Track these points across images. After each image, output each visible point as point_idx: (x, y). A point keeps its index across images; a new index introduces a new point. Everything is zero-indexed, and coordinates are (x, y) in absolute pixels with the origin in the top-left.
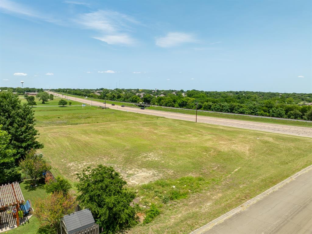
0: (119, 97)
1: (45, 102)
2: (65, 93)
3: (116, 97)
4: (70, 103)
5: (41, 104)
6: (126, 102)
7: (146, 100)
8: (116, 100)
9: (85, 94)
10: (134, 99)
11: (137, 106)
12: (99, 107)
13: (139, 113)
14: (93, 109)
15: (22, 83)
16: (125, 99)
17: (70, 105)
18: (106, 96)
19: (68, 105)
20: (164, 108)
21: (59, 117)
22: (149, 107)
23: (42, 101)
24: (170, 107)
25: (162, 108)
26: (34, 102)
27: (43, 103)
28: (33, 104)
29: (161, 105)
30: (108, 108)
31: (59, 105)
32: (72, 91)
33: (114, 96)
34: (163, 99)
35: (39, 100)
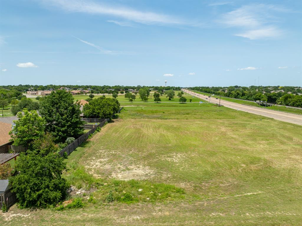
0: (243, 95)
1: (171, 99)
2: (198, 91)
3: (240, 95)
4: (191, 100)
5: (168, 100)
6: (249, 100)
7: (271, 98)
8: (241, 97)
9: (214, 91)
10: (258, 97)
11: (258, 105)
12: (215, 105)
13: (249, 112)
14: (209, 107)
15: (166, 82)
16: (248, 97)
17: (190, 102)
18: (231, 93)
19: (188, 102)
20: (288, 108)
21: (164, 111)
22: (271, 106)
23: (168, 98)
24: (298, 107)
25: (286, 107)
26: (159, 99)
27: (170, 99)
28: (158, 101)
29: (287, 105)
30: (223, 106)
31: (180, 101)
32: (204, 89)
33: (238, 94)
34: (290, 97)
35: (167, 97)
